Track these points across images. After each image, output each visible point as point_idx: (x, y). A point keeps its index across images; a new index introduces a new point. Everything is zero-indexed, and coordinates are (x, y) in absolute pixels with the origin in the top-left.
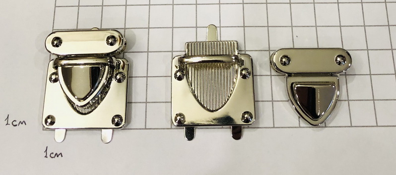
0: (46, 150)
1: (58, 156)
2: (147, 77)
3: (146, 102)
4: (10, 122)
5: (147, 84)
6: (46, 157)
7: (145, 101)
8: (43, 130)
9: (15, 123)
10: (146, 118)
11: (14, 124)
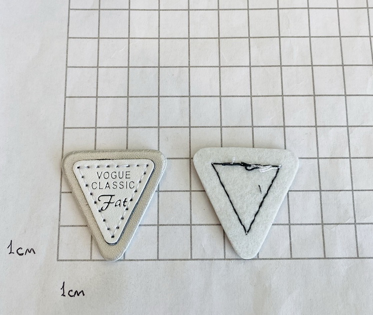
0: (63, 287)
1: (78, 295)
2: (191, 191)
6: (63, 295)
8: (58, 260)
11: (20, 253)
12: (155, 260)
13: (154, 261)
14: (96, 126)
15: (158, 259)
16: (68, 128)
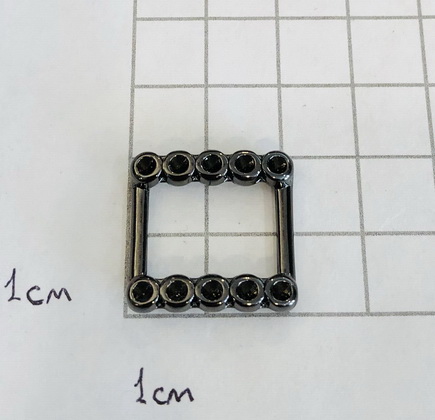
0: (140, 380)
1: (178, 400)
4: (21, 292)
6: (141, 400)
11: (34, 299)
12: (361, 314)
13: (359, 318)
14: (206, 15)
15: (368, 313)
16: (143, 19)
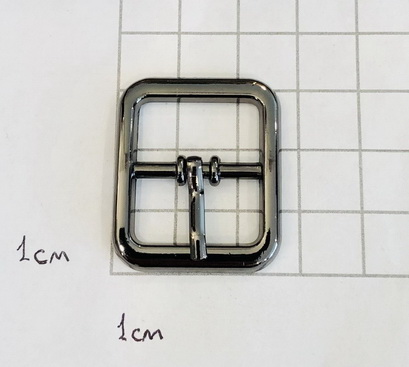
0: (122, 323)
1: (151, 338)
2: (360, 150)
3: (362, 212)
4: (30, 254)
5: (361, 169)
6: (123, 338)
7: (359, 209)
8: (112, 274)
9: (41, 257)
10: (363, 249)
11: (40, 260)
12: (295, 275)
14: (180, 30)
15: (301, 274)
16: (127, 33)
